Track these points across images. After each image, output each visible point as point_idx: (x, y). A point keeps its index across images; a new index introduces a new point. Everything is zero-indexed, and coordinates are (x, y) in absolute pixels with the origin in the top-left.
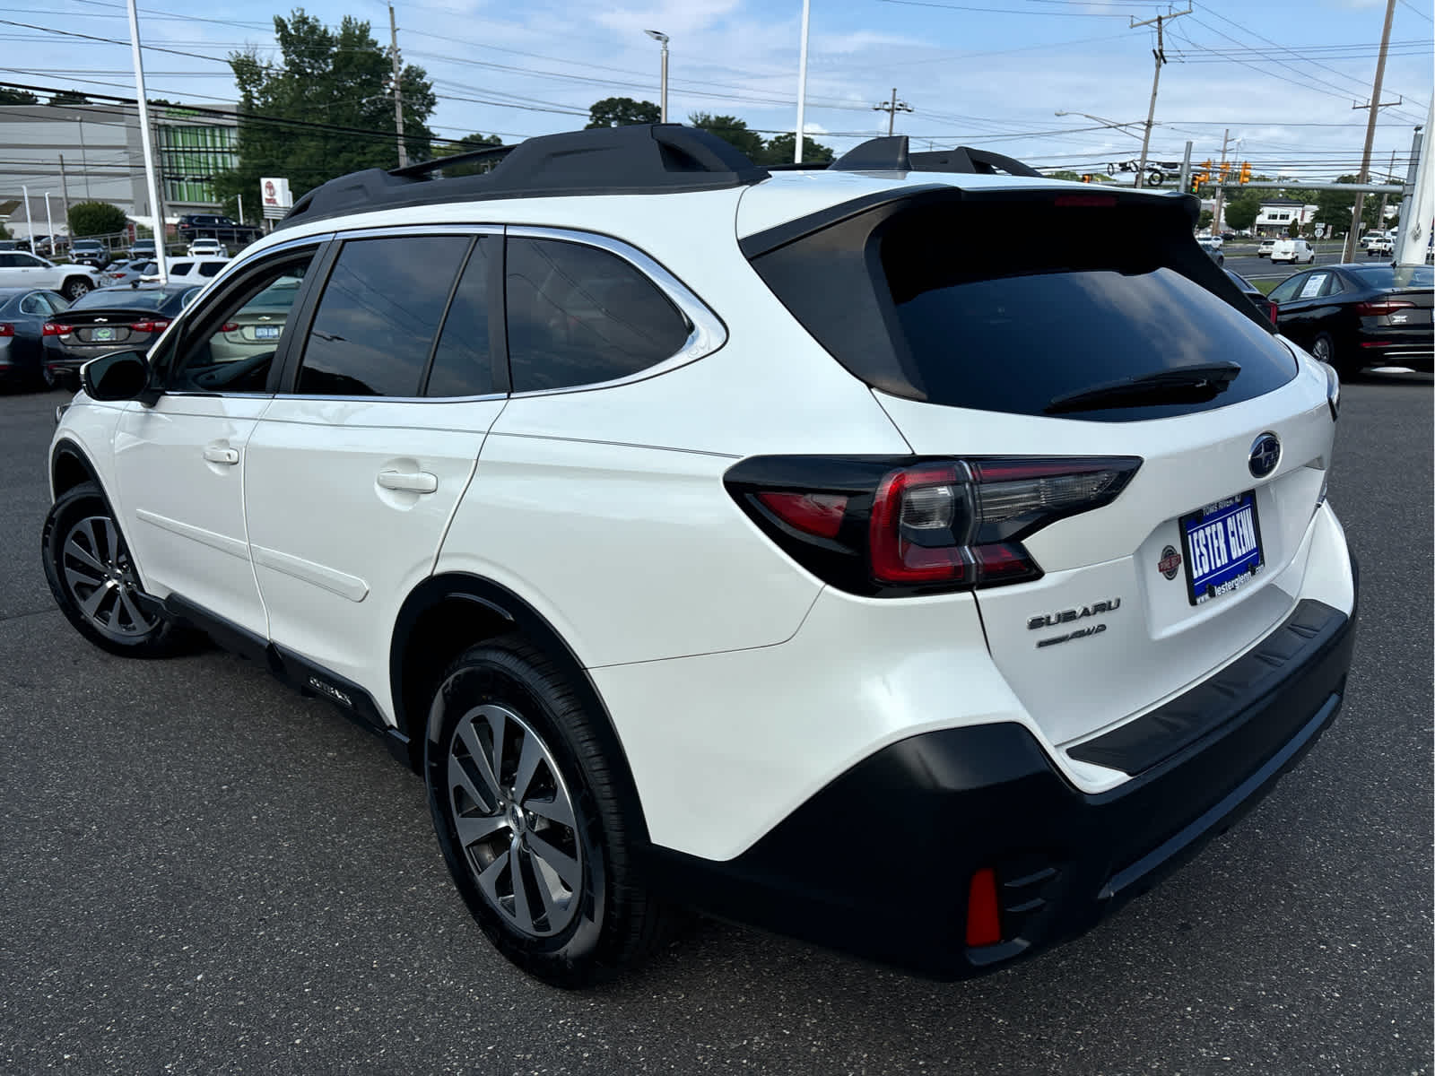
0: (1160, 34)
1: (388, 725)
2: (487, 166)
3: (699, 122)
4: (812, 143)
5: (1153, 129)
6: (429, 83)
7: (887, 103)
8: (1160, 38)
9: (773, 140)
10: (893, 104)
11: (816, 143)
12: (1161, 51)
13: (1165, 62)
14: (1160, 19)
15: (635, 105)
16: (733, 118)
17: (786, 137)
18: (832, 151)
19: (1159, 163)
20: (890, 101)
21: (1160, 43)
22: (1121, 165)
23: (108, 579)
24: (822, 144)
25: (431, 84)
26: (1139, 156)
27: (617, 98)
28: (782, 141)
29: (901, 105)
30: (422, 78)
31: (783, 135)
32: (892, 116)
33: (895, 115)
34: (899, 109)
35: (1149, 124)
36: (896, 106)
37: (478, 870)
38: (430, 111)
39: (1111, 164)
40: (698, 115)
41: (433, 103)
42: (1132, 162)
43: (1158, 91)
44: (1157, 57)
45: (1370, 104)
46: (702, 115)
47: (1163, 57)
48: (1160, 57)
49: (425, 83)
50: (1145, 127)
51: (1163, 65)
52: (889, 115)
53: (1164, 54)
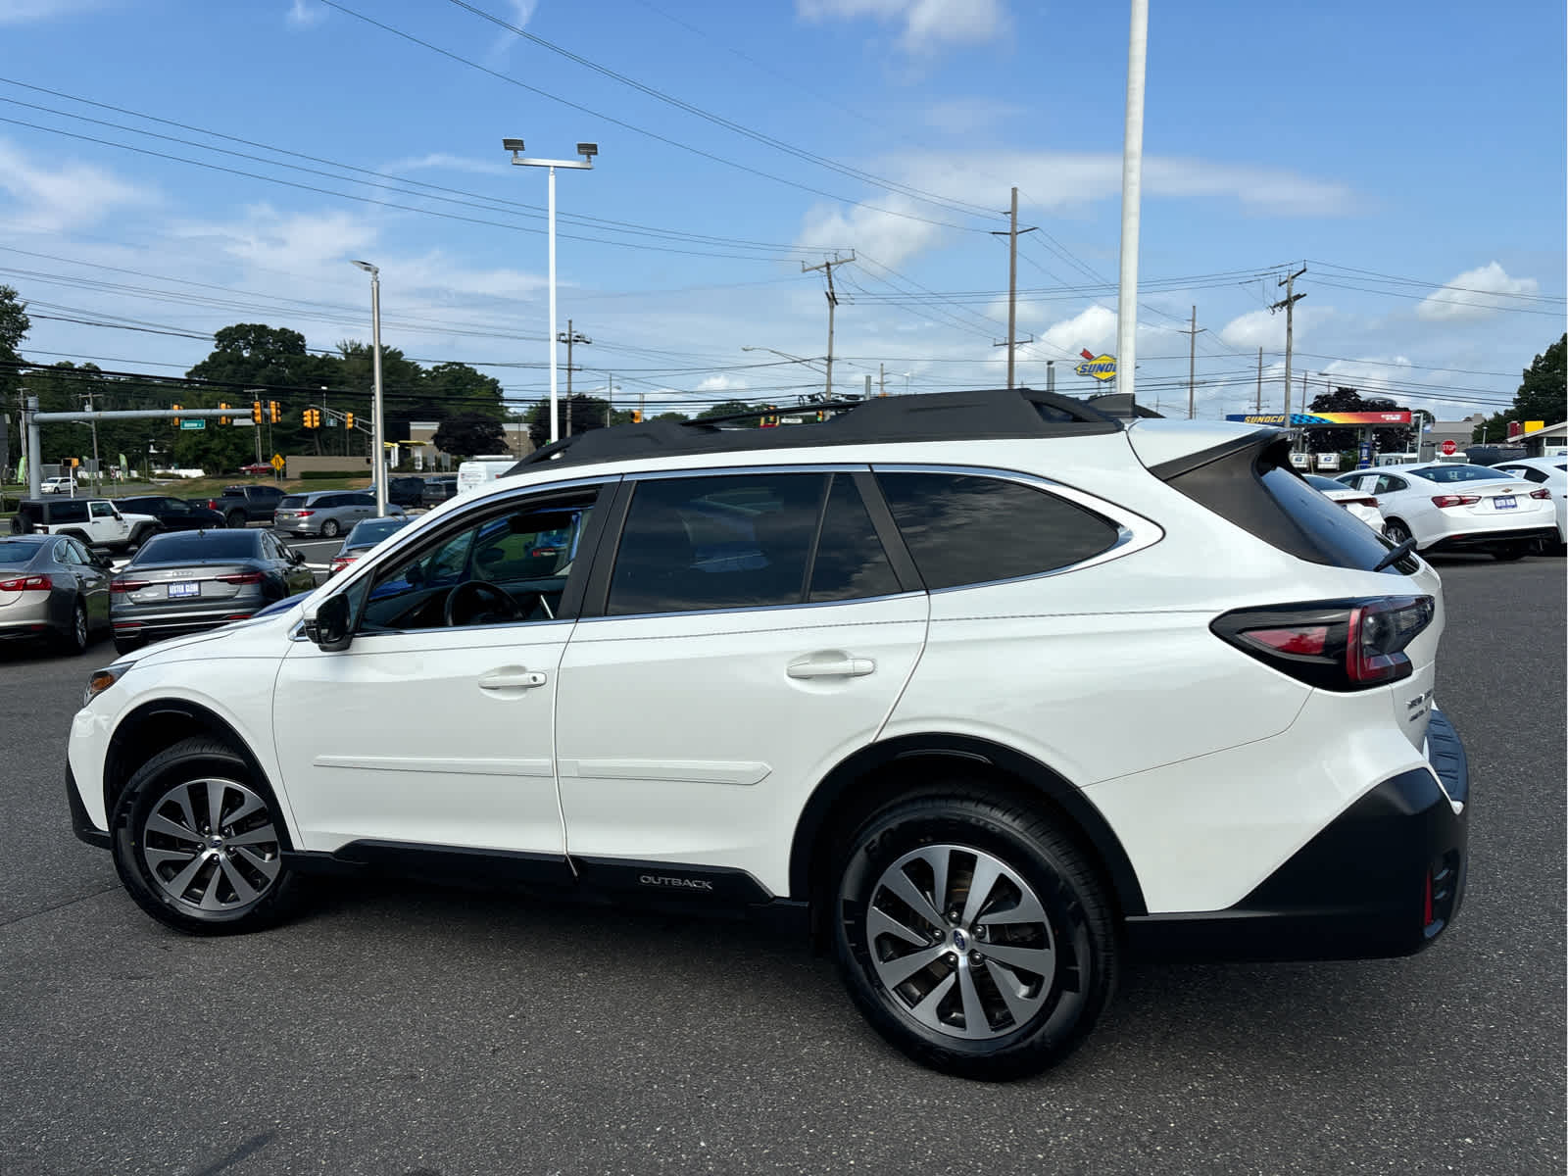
0: (830, 278)
1: (771, 896)
2: (88, 399)
3: (349, 351)
4: (475, 373)
5: (834, 364)
6: (21, 304)
7: (563, 335)
8: (830, 282)
9: (430, 369)
10: (570, 335)
11: (479, 373)
12: (833, 294)
13: (837, 303)
14: (828, 265)
15: (272, 333)
16: (388, 347)
17: (444, 367)
18: (498, 382)
19: (843, 396)
20: (567, 332)
21: (831, 286)
22: (809, 396)
23: (204, 849)
24: (486, 374)
25: (24, 307)
26: (824, 389)
27: (248, 324)
28: (441, 371)
29: (578, 337)
30: (11, 299)
31: (441, 364)
32: (570, 347)
33: (573, 348)
34: (577, 341)
35: (830, 360)
36: (573, 338)
37: (910, 1006)
38: (21, 336)
39: (801, 396)
40: (348, 343)
41: (25, 326)
42: (819, 394)
43: (834, 330)
44: (829, 299)
45: (1008, 342)
46: (352, 343)
47: (834, 299)
48: (832, 299)
49: (16, 306)
50: (826, 362)
51: (836, 306)
52: (566, 345)
53: (836, 296)
